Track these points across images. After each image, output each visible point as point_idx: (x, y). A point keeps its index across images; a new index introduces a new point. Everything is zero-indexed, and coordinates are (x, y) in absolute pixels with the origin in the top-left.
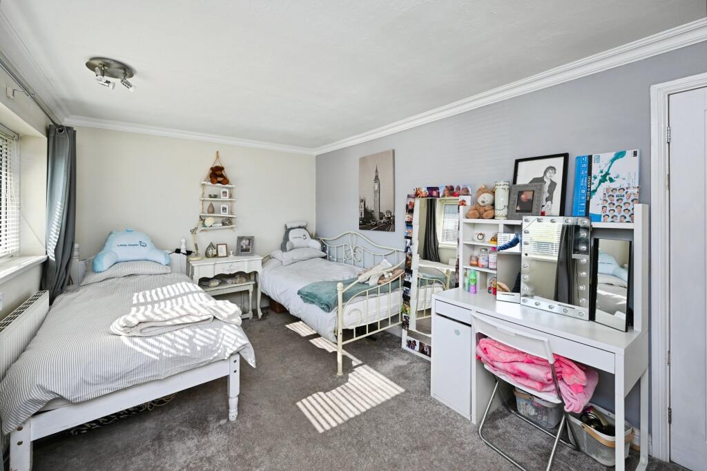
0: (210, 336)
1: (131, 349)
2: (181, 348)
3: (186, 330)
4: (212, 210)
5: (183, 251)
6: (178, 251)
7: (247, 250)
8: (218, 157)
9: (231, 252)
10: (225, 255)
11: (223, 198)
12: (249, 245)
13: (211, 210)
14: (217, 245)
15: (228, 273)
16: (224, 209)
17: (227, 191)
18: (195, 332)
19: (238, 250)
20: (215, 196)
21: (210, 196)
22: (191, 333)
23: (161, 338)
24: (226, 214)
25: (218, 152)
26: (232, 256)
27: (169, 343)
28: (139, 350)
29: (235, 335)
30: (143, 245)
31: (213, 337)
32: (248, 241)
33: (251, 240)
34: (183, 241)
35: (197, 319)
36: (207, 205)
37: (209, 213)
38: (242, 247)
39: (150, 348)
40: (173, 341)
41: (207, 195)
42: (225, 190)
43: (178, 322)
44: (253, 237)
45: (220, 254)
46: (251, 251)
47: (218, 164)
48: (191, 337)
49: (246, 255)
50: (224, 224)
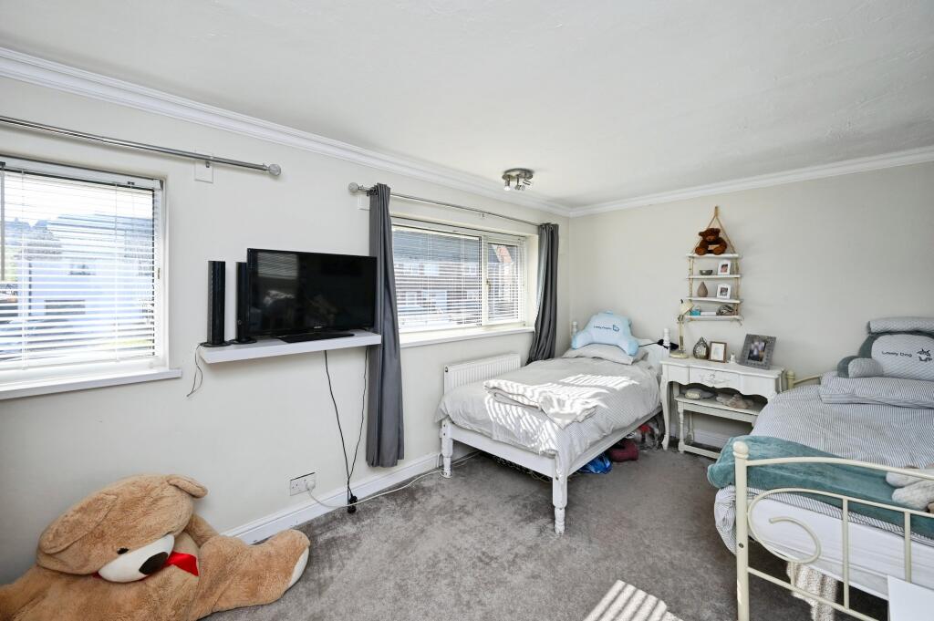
0: (532, 424)
1: (484, 405)
2: (510, 422)
3: (519, 409)
4: (704, 292)
5: (666, 343)
6: (661, 343)
7: (758, 358)
8: (716, 214)
9: (732, 357)
10: (722, 359)
11: (721, 275)
12: (764, 350)
13: (702, 292)
14: (712, 342)
15: (710, 385)
16: (724, 291)
17: (729, 263)
18: (524, 414)
19: (743, 355)
20: (710, 273)
21: (701, 273)
22: (521, 413)
23: (502, 406)
24: (727, 299)
25: (716, 208)
26: (732, 362)
27: (504, 413)
28: (487, 408)
29: (549, 435)
30: (615, 329)
31: (534, 427)
32: (763, 344)
33: (769, 342)
34: (666, 331)
35: (526, 402)
36: (696, 286)
37: (700, 296)
38: (751, 352)
39: (496, 411)
40: (507, 414)
41: (696, 271)
42: (725, 262)
43: (515, 398)
44: (774, 339)
45: (713, 356)
46: (764, 360)
47: (716, 226)
48: (520, 417)
49: (754, 366)
50: (720, 313)
